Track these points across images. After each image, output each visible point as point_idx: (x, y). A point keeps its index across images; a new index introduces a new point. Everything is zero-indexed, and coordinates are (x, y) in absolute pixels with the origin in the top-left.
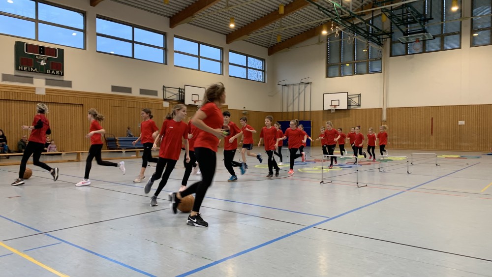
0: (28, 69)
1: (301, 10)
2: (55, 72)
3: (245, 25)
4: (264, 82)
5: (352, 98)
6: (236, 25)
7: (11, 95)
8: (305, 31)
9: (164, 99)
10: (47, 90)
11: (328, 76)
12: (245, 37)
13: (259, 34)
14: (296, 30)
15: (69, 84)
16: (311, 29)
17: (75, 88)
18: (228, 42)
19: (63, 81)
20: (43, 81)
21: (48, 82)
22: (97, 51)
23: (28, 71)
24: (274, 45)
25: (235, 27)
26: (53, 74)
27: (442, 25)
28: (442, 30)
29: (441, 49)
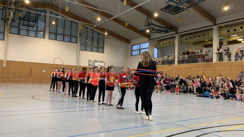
27: (37, 26)
28: (37, 28)
29: (36, 36)
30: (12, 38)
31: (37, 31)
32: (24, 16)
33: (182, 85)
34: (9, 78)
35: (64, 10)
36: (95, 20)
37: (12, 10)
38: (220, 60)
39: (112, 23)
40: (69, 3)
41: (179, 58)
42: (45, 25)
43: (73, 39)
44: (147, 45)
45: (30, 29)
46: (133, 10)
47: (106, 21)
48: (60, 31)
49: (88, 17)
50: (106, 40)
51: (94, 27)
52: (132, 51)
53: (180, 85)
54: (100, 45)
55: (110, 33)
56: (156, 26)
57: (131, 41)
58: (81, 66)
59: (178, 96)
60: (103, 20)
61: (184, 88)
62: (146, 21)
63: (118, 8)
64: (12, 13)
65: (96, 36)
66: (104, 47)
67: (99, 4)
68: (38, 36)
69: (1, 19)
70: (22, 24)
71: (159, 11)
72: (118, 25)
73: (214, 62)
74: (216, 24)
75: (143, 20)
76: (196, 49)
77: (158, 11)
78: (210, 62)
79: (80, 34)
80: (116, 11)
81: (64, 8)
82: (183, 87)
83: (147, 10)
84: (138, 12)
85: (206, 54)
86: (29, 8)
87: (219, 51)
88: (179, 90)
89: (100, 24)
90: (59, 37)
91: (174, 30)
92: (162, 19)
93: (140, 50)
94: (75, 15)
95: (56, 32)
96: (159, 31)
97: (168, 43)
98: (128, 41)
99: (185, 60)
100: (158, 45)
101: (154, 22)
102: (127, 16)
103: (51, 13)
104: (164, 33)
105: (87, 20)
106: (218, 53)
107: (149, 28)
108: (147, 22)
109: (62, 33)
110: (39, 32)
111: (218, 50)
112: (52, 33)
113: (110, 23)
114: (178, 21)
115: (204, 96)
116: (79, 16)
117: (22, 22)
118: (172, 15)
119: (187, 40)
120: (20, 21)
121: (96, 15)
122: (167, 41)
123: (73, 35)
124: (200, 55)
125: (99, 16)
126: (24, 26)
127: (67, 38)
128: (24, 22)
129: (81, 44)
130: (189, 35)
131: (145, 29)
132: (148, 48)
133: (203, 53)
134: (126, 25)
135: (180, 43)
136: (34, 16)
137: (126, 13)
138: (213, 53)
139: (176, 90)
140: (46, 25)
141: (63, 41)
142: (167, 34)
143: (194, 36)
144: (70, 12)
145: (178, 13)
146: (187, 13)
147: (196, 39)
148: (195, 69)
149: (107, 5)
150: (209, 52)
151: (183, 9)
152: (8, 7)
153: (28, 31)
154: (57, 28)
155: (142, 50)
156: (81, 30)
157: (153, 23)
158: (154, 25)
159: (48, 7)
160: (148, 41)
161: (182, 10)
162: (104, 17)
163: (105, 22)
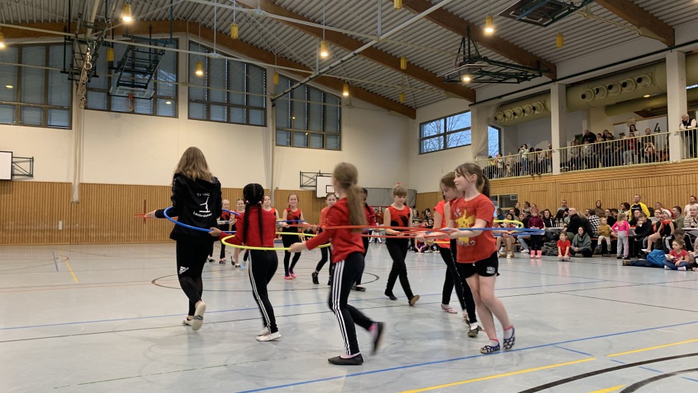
5: (20, 162)
27: (155, 84)
28: (155, 89)
29: (154, 113)
30: (92, 122)
31: (155, 99)
32: (120, 60)
33: (578, 232)
34: (87, 230)
35: (228, 35)
36: (312, 56)
37: (90, 44)
38: (691, 153)
39: (362, 62)
40: (239, 14)
41: (563, 153)
42: (177, 81)
43: (256, 116)
44: (466, 119)
45: (138, 92)
46: (421, 21)
47: (344, 59)
48: (218, 94)
49: (292, 52)
50: (345, 113)
51: (311, 77)
52: (422, 139)
53: (571, 234)
54: (330, 128)
55: (358, 92)
56: (491, 62)
57: (418, 112)
58: (280, 188)
59: (566, 265)
60: (335, 55)
61: (582, 242)
62: (461, 50)
63: (379, 17)
64: (88, 54)
65: (316, 103)
66: (340, 131)
67: (323, 10)
68: (161, 111)
69: (61, 72)
70: (115, 82)
71: (497, 19)
72: (380, 66)
73: (675, 161)
74: (676, 44)
75: (451, 47)
76: (614, 124)
77: (495, 18)
78: (661, 161)
79: (272, 100)
80: (372, 27)
81: (226, 30)
82: (580, 239)
83: (463, 18)
84: (435, 24)
85: (646, 138)
86: (133, 37)
87: (689, 127)
88: (568, 248)
89: (328, 68)
90: (217, 111)
91: (545, 71)
92: (507, 41)
93: (445, 134)
94: (257, 46)
95: (208, 97)
96: (502, 78)
97: (528, 110)
98: (409, 111)
99: (583, 160)
100: (500, 117)
101: (484, 52)
102: (405, 40)
103: (191, 45)
104: (516, 80)
105: (291, 60)
106: (686, 132)
107: (469, 71)
108: (464, 54)
109: (224, 98)
110: (160, 101)
111: (686, 123)
112: (196, 101)
113: (355, 62)
114: (555, 44)
115: (647, 265)
116: (267, 50)
117: (115, 76)
118: (538, 27)
119: (586, 100)
120: (110, 73)
121: (316, 44)
122: (527, 106)
123: (253, 103)
124: (629, 141)
125: (323, 46)
126: (121, 87)
127: (237, 114)
128: (121, 74)
129: (277, 129)
130: (591, 85)
131: (460, 74)
132: (468, 128)
133: (640, 135)
134: (403, 65)
135: (567, 109)
136: (147, 56)
137: (402, 31)
138: (668, 134)
139: (559, 248)
140: (180, 81)
141: (228, 122)
142: (525, 84)
143: (608, 85)
144: (242, 40)
145: (554, 21)
146: (583, 18)
147: (615, 95)
148: (616, 184)
149: (346, 11)
150: (657, 129)
151: (572, 9)
152: (77, 37)
153: (133, 99)
154: (208, 86)
155: (452, 135)
156: (277, 87)
157: (481, 54)
158: (485, 59)
159: (182, 30)
160: (468, 108)
161: (567, 11)
162: (338, 48)
163: (342, 61)
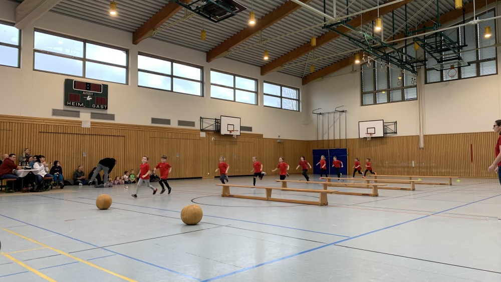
0: (75, 104)
1: (334, 41)
2: (100, 106)
3: (279, 57)
4: (299, 111)
5: (389, 125)
6: (269, 57)
7: (60, 129)
8: (338, 61)
9: (201, 130)
10: (92, 123)
11: (362, 104)
12: (279, 68)
13: (294, 65)
14: (330, 60)
15: (112, 117)
16: (344, 58)
17: (118, 120)
18: (262, 73)
19: (107, 114)
20: (89, 115)
21: (93, 116)
22: (138, 86)
23: (75, 106)
24: (308, 75)
25: (269, 59)
26: (98, 108)
28: (477, 56)
29: (478, 75)
